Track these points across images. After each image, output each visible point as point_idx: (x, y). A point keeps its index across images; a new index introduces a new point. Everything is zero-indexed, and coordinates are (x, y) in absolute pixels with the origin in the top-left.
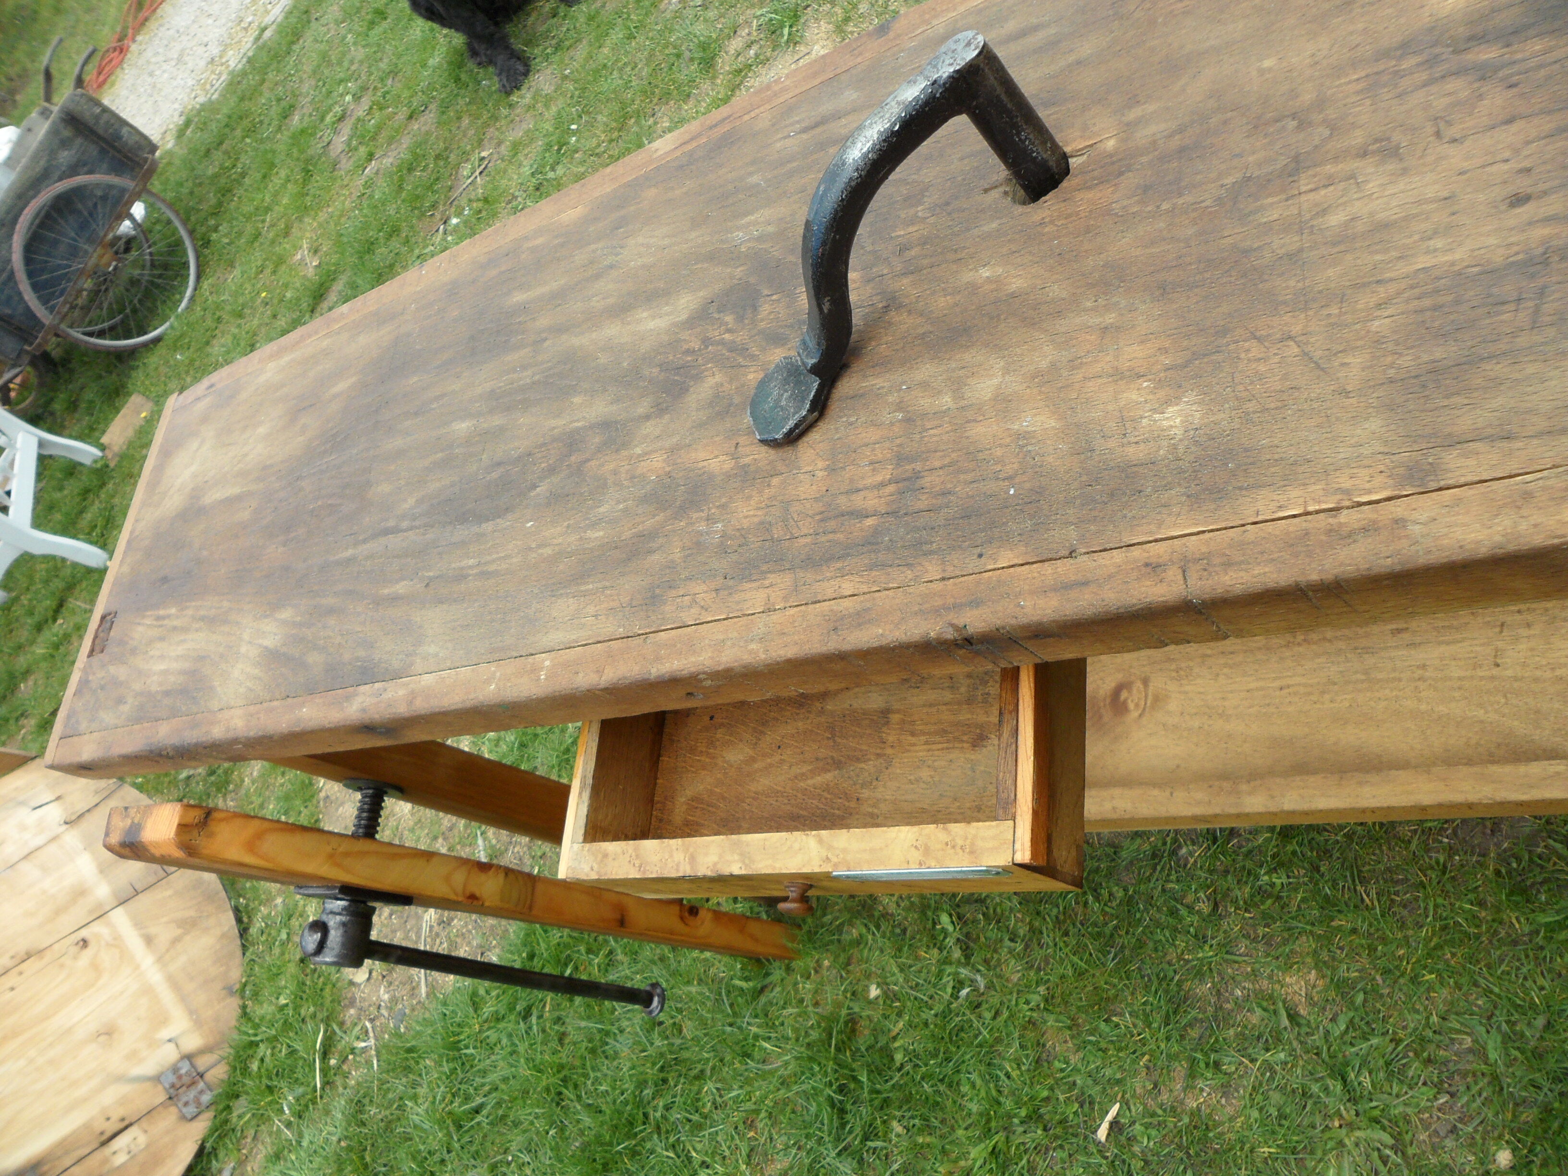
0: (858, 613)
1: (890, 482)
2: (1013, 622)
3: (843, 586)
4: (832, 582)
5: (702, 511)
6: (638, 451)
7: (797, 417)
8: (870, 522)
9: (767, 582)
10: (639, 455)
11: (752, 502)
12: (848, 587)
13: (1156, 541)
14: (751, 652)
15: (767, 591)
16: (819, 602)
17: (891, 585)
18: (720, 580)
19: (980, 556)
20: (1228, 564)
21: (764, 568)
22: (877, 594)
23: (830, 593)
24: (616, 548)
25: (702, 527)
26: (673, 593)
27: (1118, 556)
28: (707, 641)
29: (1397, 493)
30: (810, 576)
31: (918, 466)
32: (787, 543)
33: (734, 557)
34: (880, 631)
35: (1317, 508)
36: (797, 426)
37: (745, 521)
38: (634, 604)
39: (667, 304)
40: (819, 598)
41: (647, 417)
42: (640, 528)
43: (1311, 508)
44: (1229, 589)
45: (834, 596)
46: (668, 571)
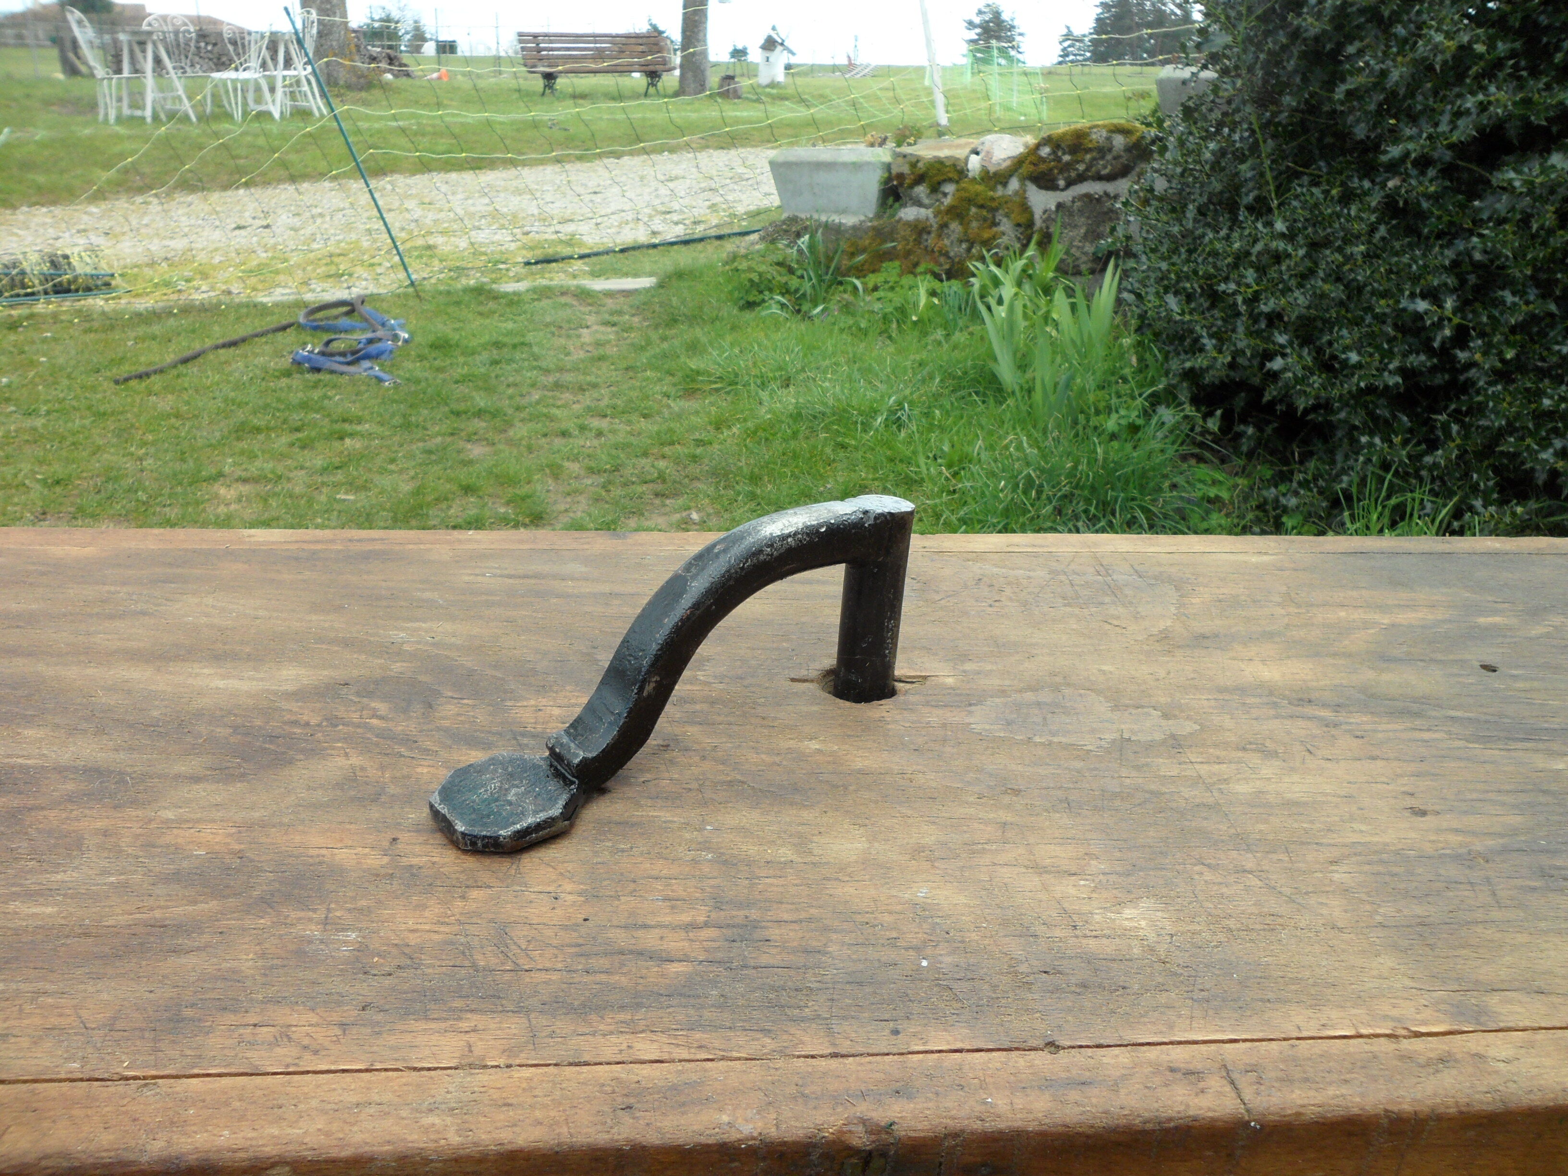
0: (674, 1088)
1: (706, 925)
2: (977, 1126)
3: (638, 1046)
4: (613, 1039)
5: (315, 911)
6: (170, 814)
7: (541, 816)
8: (675, 968)
9: (464, 1025)
10: (168, 821)
11: (427, 913)
12: (646, 1048)
13: (1172, 1043)
14: (426, 1130)
15: (466, 1037)
16: (587, 1064)
17: (735, 1054)
18: (351, 1013)
19: (896, 1032)
20: (1287, 1080)
21: (458, 1003)
22: (710, 1064)
23: (609, 1054)
24: (86, 935)
25: (314, 931)
26: (230, 1018)
27: (1123, 1057)
28: (314, 1103)
29: (1456, 1027)
30: (563, 1025)
31: (754, 914)
32: (507, 977)
33: (387, 982)
34: (725, 1118)
35: (1371, 1031)
36: (539, 827)
37: (411, 936)
38: (119, 1025)
39: (255, 669)
40: (586, 1058)
41: (196, 779)
42: (157, 914)
43: (1364, 1031)
44: (1302, 1110)
45: (619, 1058)
46: (219, 984)
